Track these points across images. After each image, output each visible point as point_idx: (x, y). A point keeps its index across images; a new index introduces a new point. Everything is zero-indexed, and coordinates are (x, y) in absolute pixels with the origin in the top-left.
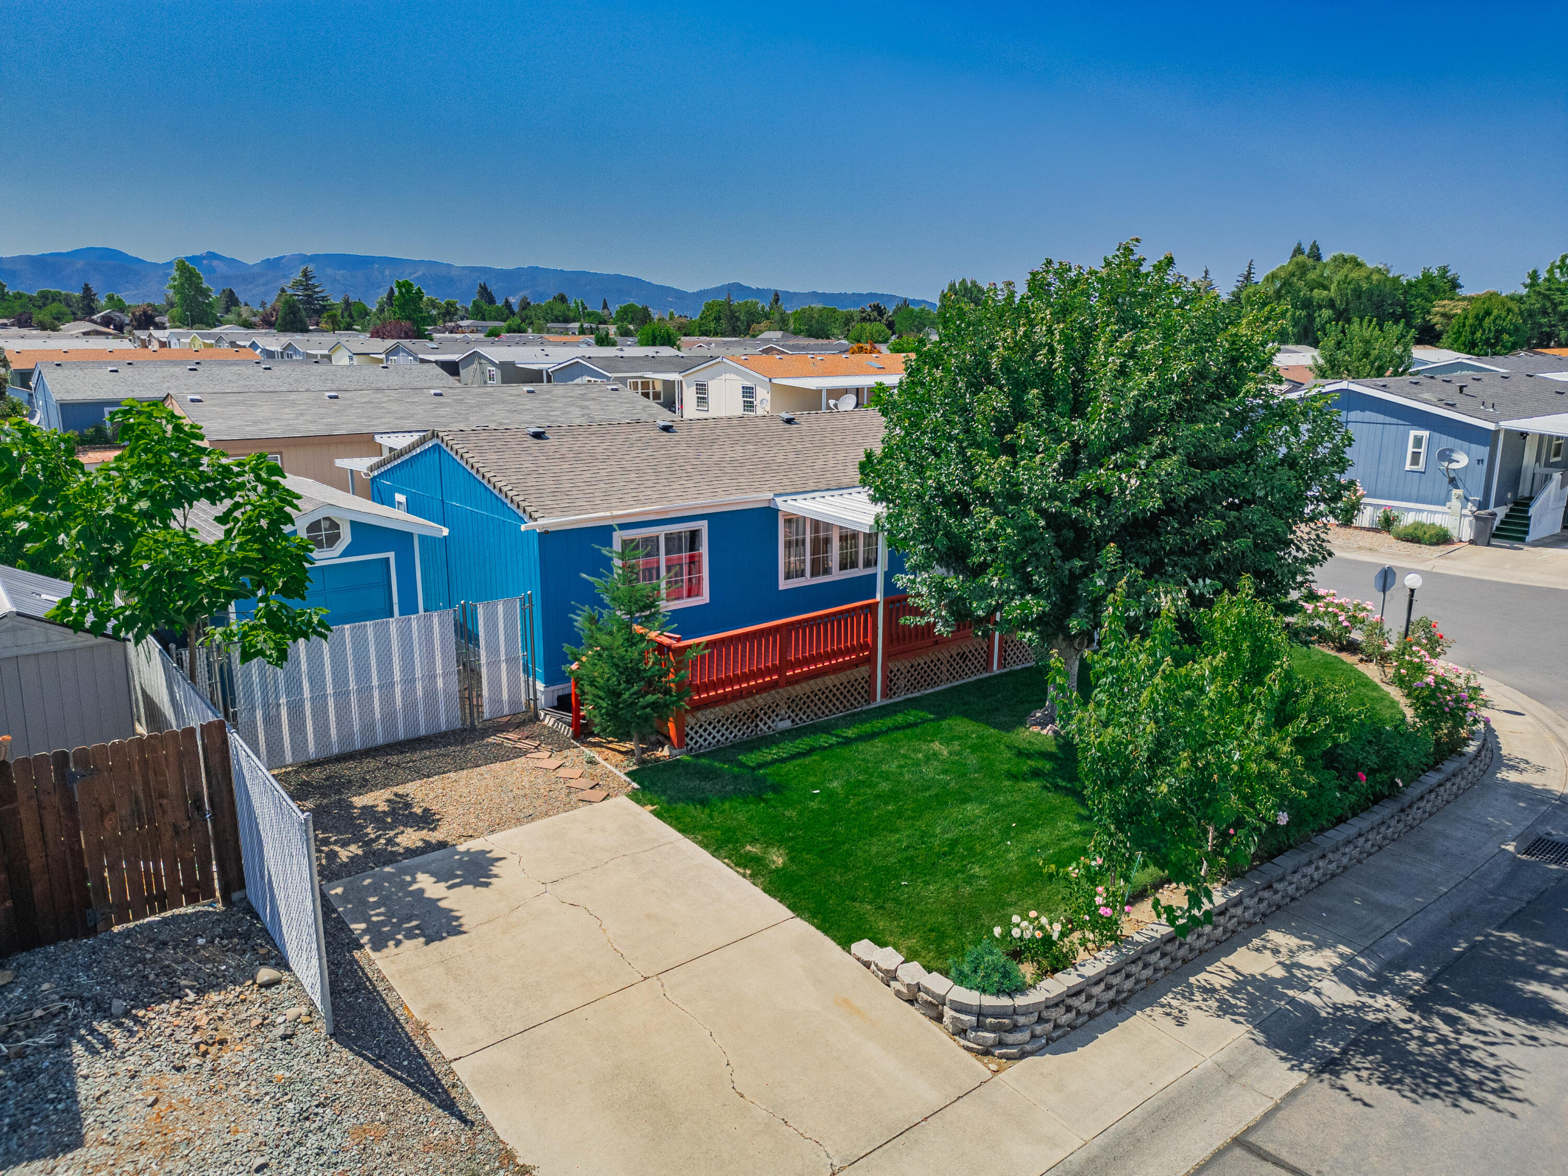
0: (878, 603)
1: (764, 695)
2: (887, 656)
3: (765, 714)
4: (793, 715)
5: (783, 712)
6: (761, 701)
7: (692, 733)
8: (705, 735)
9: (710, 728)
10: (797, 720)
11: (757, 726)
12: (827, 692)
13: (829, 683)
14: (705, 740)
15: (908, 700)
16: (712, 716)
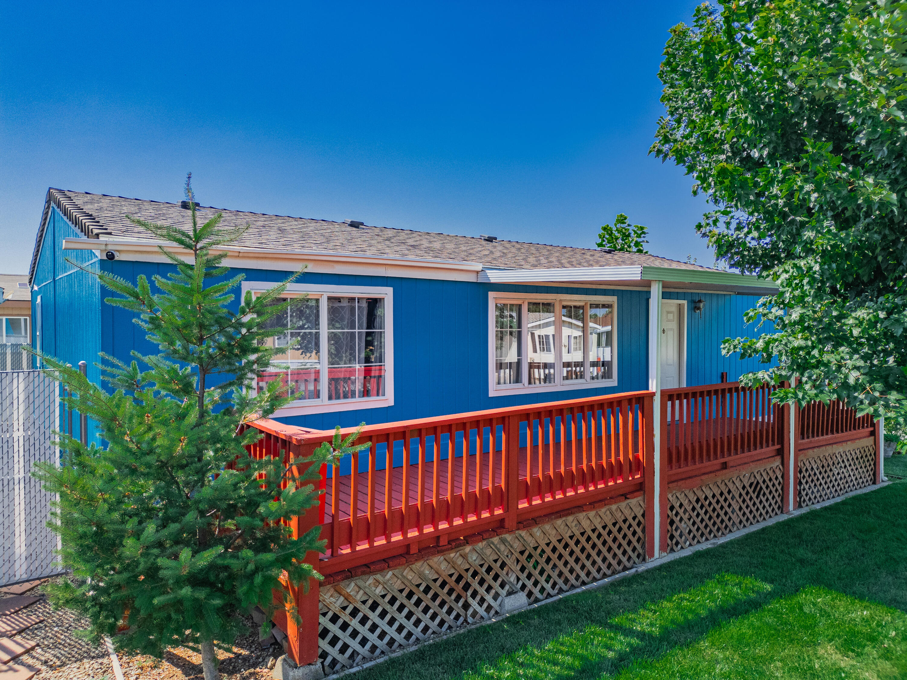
0: (653, 394)
1: (480, 545)
2: (667, 482)
3: (482, 582)
4: (529, 584)
5: (513, 579)
6: (473, 558)
7: (335, 629)
8: (364, 631)
9: (374, 617)
10: (536, 591)
11: (466, 606)
12: (583, 540)
13: (586, 524)
14: (363, 642)
15: (698, 555)
16: (379, 591)
